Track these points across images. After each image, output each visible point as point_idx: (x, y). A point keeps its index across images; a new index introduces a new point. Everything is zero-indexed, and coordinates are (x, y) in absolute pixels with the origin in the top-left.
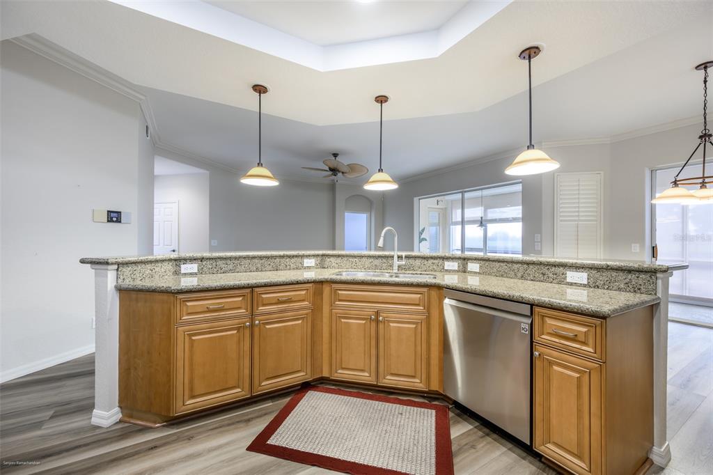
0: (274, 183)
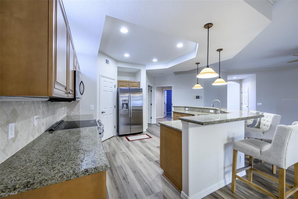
0: (202, 88)
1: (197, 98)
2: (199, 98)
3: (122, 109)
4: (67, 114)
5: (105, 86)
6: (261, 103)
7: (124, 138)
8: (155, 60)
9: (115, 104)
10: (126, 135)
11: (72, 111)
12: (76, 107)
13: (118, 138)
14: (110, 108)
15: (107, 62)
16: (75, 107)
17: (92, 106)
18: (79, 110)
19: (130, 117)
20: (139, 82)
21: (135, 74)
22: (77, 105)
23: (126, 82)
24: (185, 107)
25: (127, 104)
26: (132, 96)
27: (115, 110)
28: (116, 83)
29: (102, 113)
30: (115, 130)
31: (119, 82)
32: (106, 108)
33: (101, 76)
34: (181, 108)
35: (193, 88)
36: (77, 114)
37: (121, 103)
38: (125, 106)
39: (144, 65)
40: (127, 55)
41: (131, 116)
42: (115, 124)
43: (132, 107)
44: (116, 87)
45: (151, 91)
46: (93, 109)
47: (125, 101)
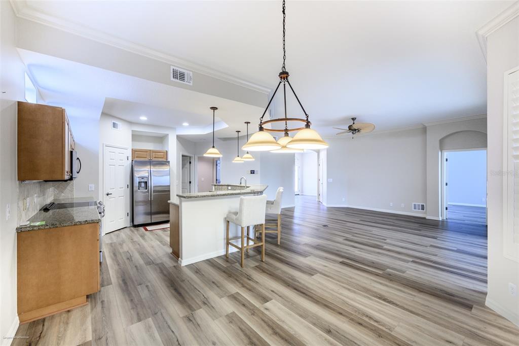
1: (251, 173)
2: (254, 173)
3: (139, 189)
4: (54, 197)
5: (111, 159)
6: (331, 179)
7: (142, 229)
8: (185, 124)
9: (128, 183)
10: (144, 225)
11: (63, 192)
12: (68, 188)
13: (132, 228)
14: (121, 188)
15: (114, 125)
16: (66, 188)
17: (92, 187)
18: (72, 191)
19: (150, 199)
20: (167, 151)
21: (162, 139)
22: (70, 185)
23: (146, 151)
24: (228, 186)
25: (146, 182)
26: (153, 171)
27: (128, 191)
28: (129, 154)
29: (107, 195)
30: (129, 218)
31: (134, 151)
32: (113, 189)
33: (104, 145)
34: (223, 187)
35: (233, 162)
36: (70, 196)
37: (136, 181)
38: (143, 185)
39: (173, 129)
40: (143, 118)
41: (152, 199)
42: (129, 211)
43: (154, 187)
44: (130, 159)
45: (190, 163)
46: (93, 190)
47: (143, 178)
